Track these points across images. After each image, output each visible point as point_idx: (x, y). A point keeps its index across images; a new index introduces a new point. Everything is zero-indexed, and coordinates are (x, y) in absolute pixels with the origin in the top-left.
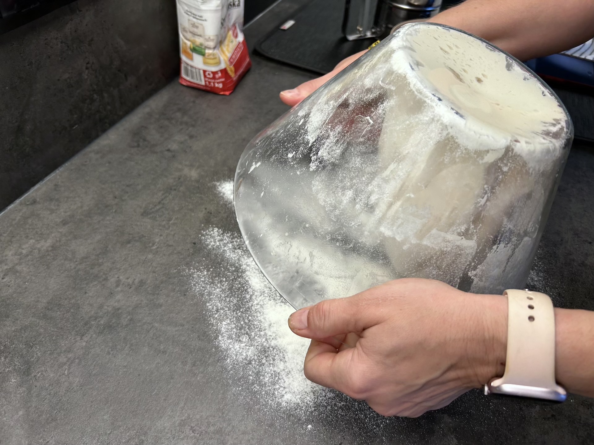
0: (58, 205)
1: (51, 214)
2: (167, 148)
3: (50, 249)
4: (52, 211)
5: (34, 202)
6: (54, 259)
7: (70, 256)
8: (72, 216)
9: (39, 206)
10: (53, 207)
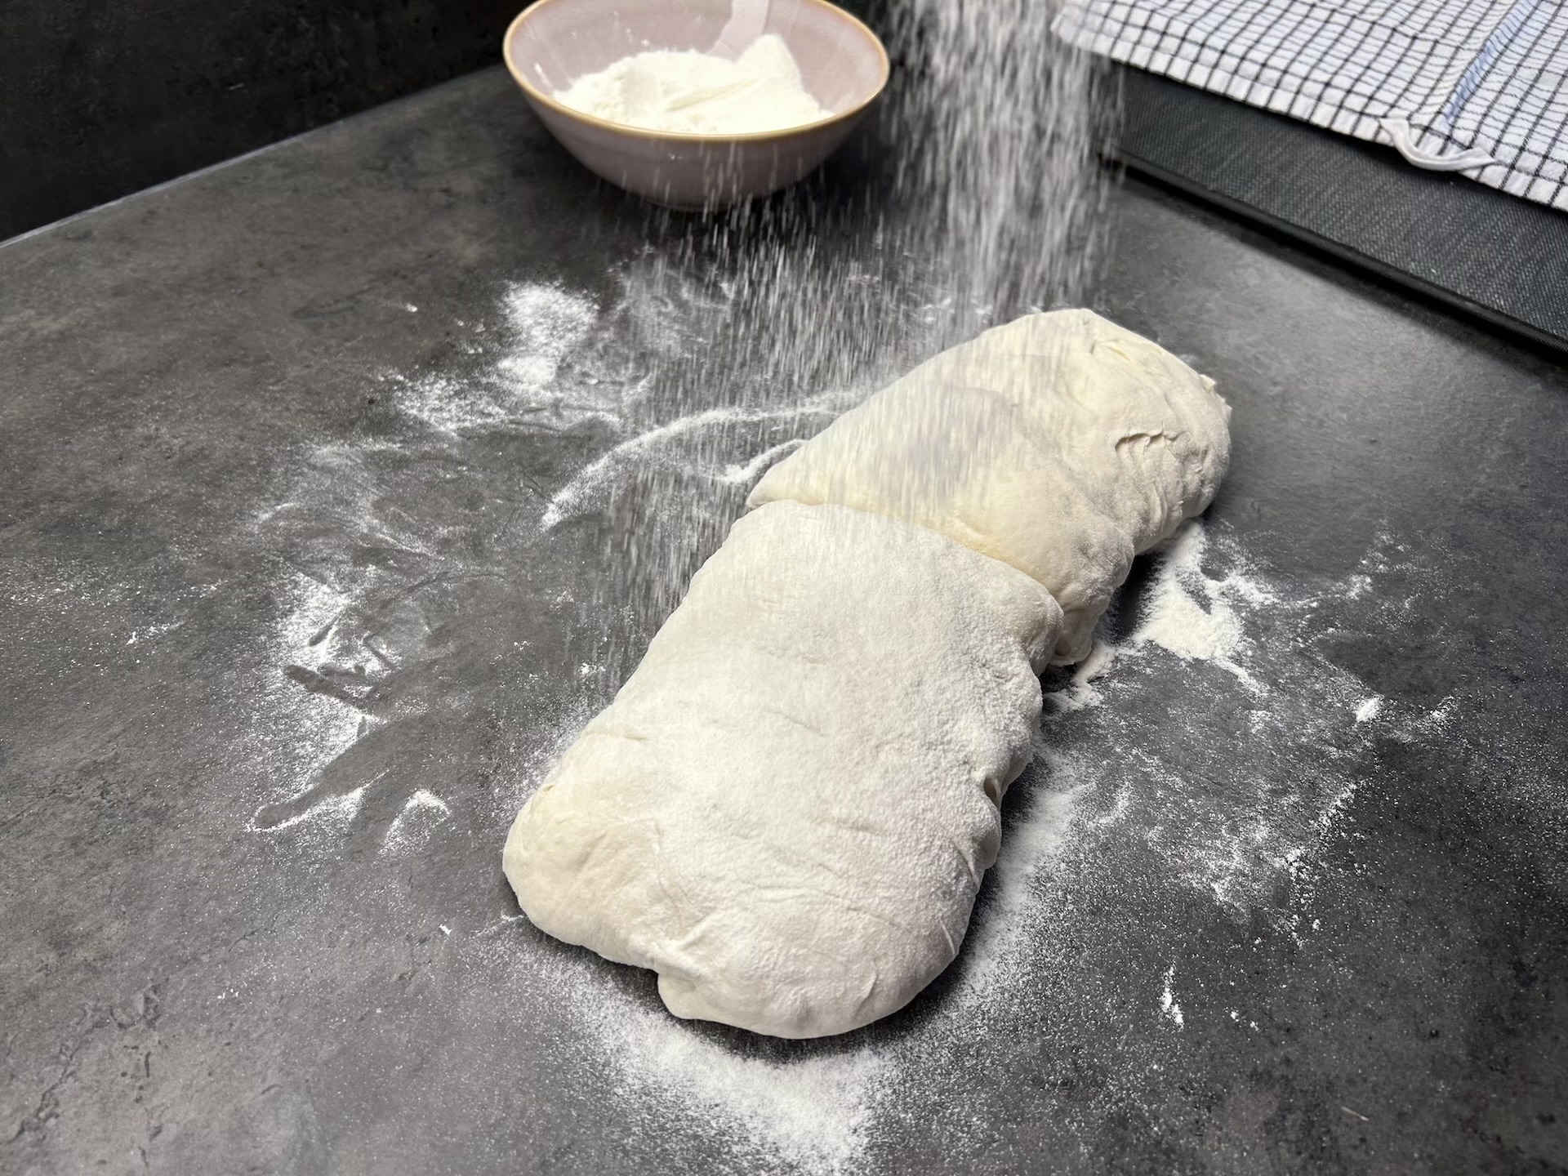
0: (129, 254)
1: (103, 267)
2: (444, 186)
3: (55, 336)
4: (109, 262)
5: (85, 236)
6: (49, 359)
7: (85, 361)
8: (144, 282)
9: (88, 246)
10: (116, 255)
